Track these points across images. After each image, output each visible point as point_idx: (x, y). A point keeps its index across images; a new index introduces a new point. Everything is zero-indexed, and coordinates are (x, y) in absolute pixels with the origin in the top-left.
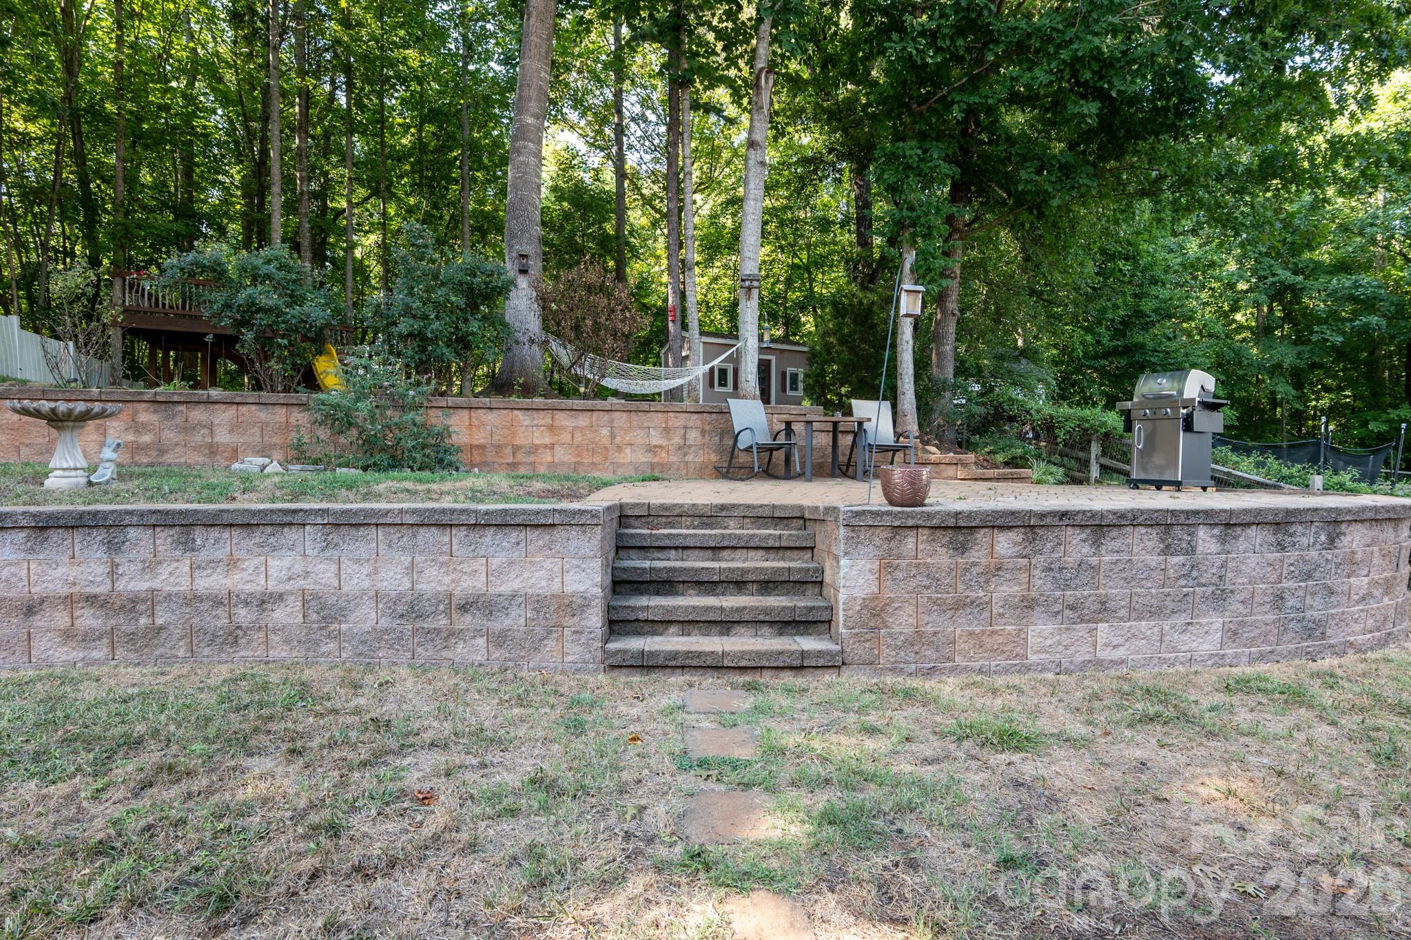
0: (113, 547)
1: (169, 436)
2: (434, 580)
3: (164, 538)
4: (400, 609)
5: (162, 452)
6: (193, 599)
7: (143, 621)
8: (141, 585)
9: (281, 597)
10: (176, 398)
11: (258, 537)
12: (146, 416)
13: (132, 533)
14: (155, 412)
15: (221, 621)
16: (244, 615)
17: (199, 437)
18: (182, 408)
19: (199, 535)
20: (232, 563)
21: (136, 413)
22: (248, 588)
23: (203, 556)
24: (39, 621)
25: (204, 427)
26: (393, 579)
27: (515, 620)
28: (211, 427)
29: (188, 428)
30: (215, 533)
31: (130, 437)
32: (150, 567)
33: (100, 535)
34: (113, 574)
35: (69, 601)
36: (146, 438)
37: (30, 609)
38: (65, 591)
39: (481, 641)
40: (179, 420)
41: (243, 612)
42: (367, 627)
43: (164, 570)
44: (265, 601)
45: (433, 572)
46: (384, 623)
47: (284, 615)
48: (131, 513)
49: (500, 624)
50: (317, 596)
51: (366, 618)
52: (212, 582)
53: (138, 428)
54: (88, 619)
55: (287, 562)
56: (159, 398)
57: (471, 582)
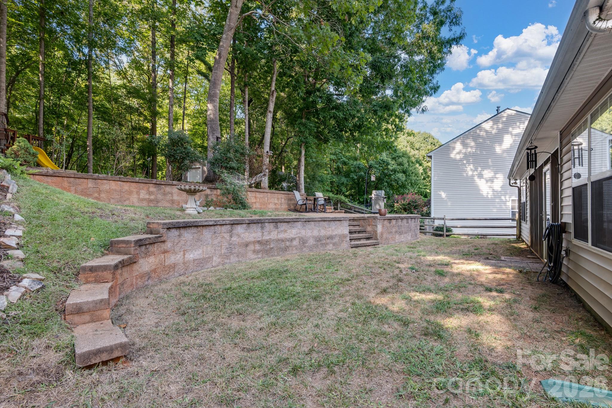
0: (262, 228)
1: (160, 196)
2: (323, 233)
3: (272, 225)
4: (318, 239)
5: (158, 202)
6: (278, 240)
7: (268, 247)
8: (267, 238)
9: (295, 239)
10: (163, 183)
11: (290, 224)
12: (152, 189)
13: (266, 224)
14: (155, 187)
15: (283, 245)
16: (288, 243)
17: (169, 197)
18: (163, 186)
19: (279, 224)
20: (285, 231)
21: (149, 187)
22: (288, 237)
23: (279, 230)
24: (248, 248)
25: (170, 193)
26: (316, 233)
27: (336, 240)
28: (172, 194)
29: (165, 194)
30: (282, 224)
31: (147, 197)
32: (270, 232)
33: (260, 225)
34: (263, 235)
35: (254, 243)
36: (152, 197)
37: (247, 245)
38: (253, 240)
39: (331, 245)
40: (162, 190)
41: (287, 243)
42: (312, 244)
43: (272, 233)
44: (292, 240)
45: (322, 231)
46: (314, 243)
47: (295, 243)
48: (267, 219)
49: (334, 241)
50: (302, 238)
51: (311, 242)
52: (282, 236)
53: (150, 193)
54: (258, 247)
55: (296, 230)
56: (158, 183)
57: (329, 233)
